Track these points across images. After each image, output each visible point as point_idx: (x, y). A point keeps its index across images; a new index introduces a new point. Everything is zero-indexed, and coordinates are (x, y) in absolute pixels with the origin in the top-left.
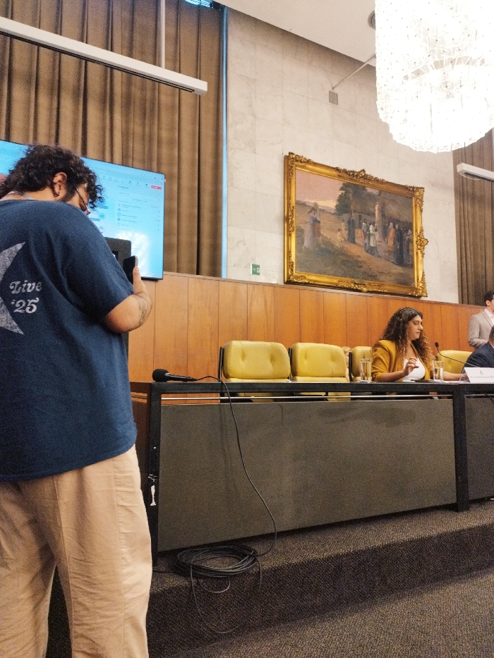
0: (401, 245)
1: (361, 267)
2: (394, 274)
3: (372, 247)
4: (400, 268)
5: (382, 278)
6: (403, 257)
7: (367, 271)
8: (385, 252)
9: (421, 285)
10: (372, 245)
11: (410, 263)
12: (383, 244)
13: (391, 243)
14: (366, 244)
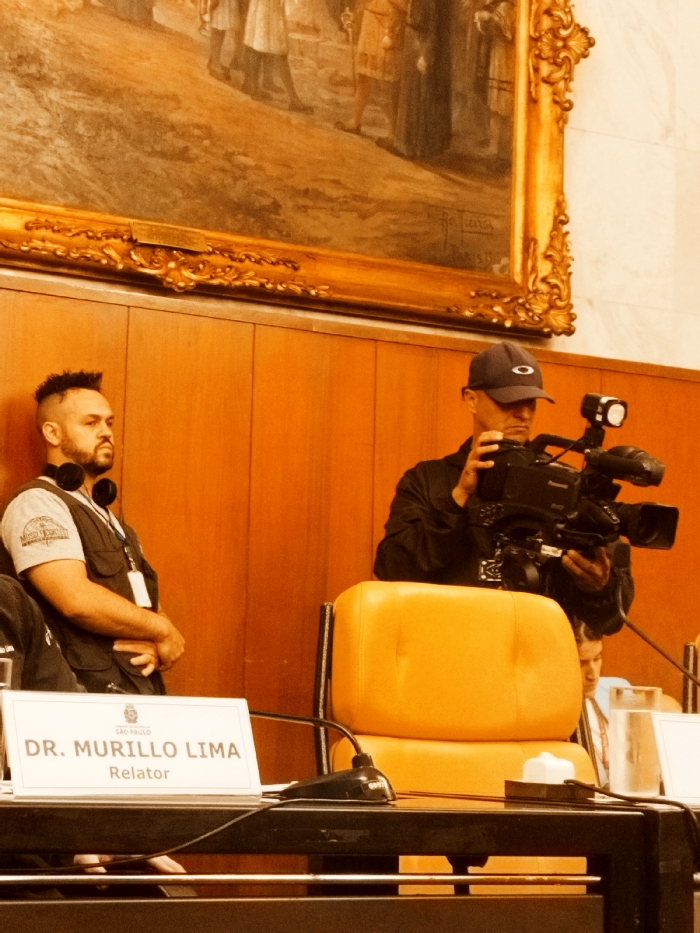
0: (440, 56)
1: (183, 155)
2: (384, 206)
3: (261, 56)
4: (425, 175)
5: (311, 223)
6: (446, 116)
7: (215, 179)
8: (336, 83)
9: (544, 268)
10: (257, 40)
11: (492, 150)
12: (331, 43)
13: (376, 37)
14: (219, 35)
